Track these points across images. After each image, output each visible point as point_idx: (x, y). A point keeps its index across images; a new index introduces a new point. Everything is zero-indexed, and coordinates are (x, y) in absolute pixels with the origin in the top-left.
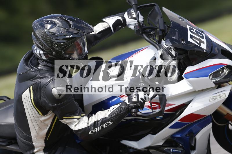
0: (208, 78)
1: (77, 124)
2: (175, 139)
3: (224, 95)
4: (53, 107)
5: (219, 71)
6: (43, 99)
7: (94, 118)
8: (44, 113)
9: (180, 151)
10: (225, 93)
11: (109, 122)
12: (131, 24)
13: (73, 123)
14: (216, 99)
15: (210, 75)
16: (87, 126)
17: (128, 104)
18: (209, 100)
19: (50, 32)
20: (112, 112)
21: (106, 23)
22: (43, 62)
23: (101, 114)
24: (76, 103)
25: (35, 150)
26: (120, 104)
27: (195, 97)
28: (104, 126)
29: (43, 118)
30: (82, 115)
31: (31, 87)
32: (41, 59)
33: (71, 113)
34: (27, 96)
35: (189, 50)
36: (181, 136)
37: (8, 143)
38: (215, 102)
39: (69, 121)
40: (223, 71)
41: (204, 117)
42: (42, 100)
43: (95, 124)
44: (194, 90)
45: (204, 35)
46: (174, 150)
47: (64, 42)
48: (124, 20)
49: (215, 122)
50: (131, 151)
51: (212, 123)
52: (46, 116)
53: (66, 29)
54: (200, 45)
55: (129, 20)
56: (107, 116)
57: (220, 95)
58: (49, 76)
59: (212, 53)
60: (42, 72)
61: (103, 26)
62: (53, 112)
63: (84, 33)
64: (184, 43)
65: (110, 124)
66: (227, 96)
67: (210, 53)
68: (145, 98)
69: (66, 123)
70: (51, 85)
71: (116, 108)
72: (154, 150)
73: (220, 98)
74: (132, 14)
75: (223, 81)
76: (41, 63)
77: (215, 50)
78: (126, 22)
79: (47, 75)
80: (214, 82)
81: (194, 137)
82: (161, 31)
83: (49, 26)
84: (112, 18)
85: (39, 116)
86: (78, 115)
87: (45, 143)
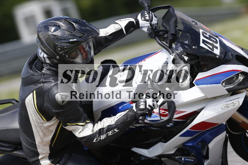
0: (221, 84)
1: (81, 131)
2: (188, 148)
3: (238, 103)
4: (57, 113)
5: (233, 78)
6: (47, 104)
7: (100, 125)
8: (48, 119)
9: (192, 160)
10: (238, 101)
11: (115, 130)
12: (144, 27)
13: (78, 129)
14: (229, 107)
15: (223, 82)
16: (91, 134)
17: (135, 111)
18: (222, 108)
19: (53, 35)
20: (119, 119)
21: (118, 25)
22: (47, 65)
23: (107, 121)
24: (81, 109)
25: (40, 157)
26: (127, 111)
27: (207, 105)
28: (110, 133)
29: (47, 124)
30: (87, 121)
31: (35, 92)
32: (46, 63)
33: (76, 120)
34: (31, 101)
35: (200, 56)
36: (192, 144)
37: (14, 148)
38: (227, 110)
39: (73, 128)
40: (237, 78)
41: (217, 125)
42: (45, 105)
43: (101, 132)
44: (205, 97)
45: (218, 40)
46: (186, 159)
47: (68, 46)
48: (138, 22)
49: (229, 130)
50: (143, 158)
51: (226, 131)
52: (50, 122)
53: (70, 32)
54: (213, 50)
55: (142, 22)
56: (113, 123)
57: (233, 103)
58: (53, 81)
59: (225, 58)
60: (45, 76)
61: (115, 27)
62: (57, 118)
63: (88, 36)
64: (196, 49)
65: (116, 131)
66: (241, 104)
67: (223, 59)
68: (153, 105)
69: (70, 130)
70: (55, 90)
71: (123, 114)
72: (166, 159)
73: (234, 106)
74: (146, 16)
75: (237, 88)
76: (45, 67)
77: (228, 55)
78: (139, 24)
79: (51, 79)
80: (227, 90)
81: (206, 146)
82: (172, 36)
83: (53, 29)
84: (125, 19)
85: (43, 121)
86: (83, 122)
87: (50, 149)
